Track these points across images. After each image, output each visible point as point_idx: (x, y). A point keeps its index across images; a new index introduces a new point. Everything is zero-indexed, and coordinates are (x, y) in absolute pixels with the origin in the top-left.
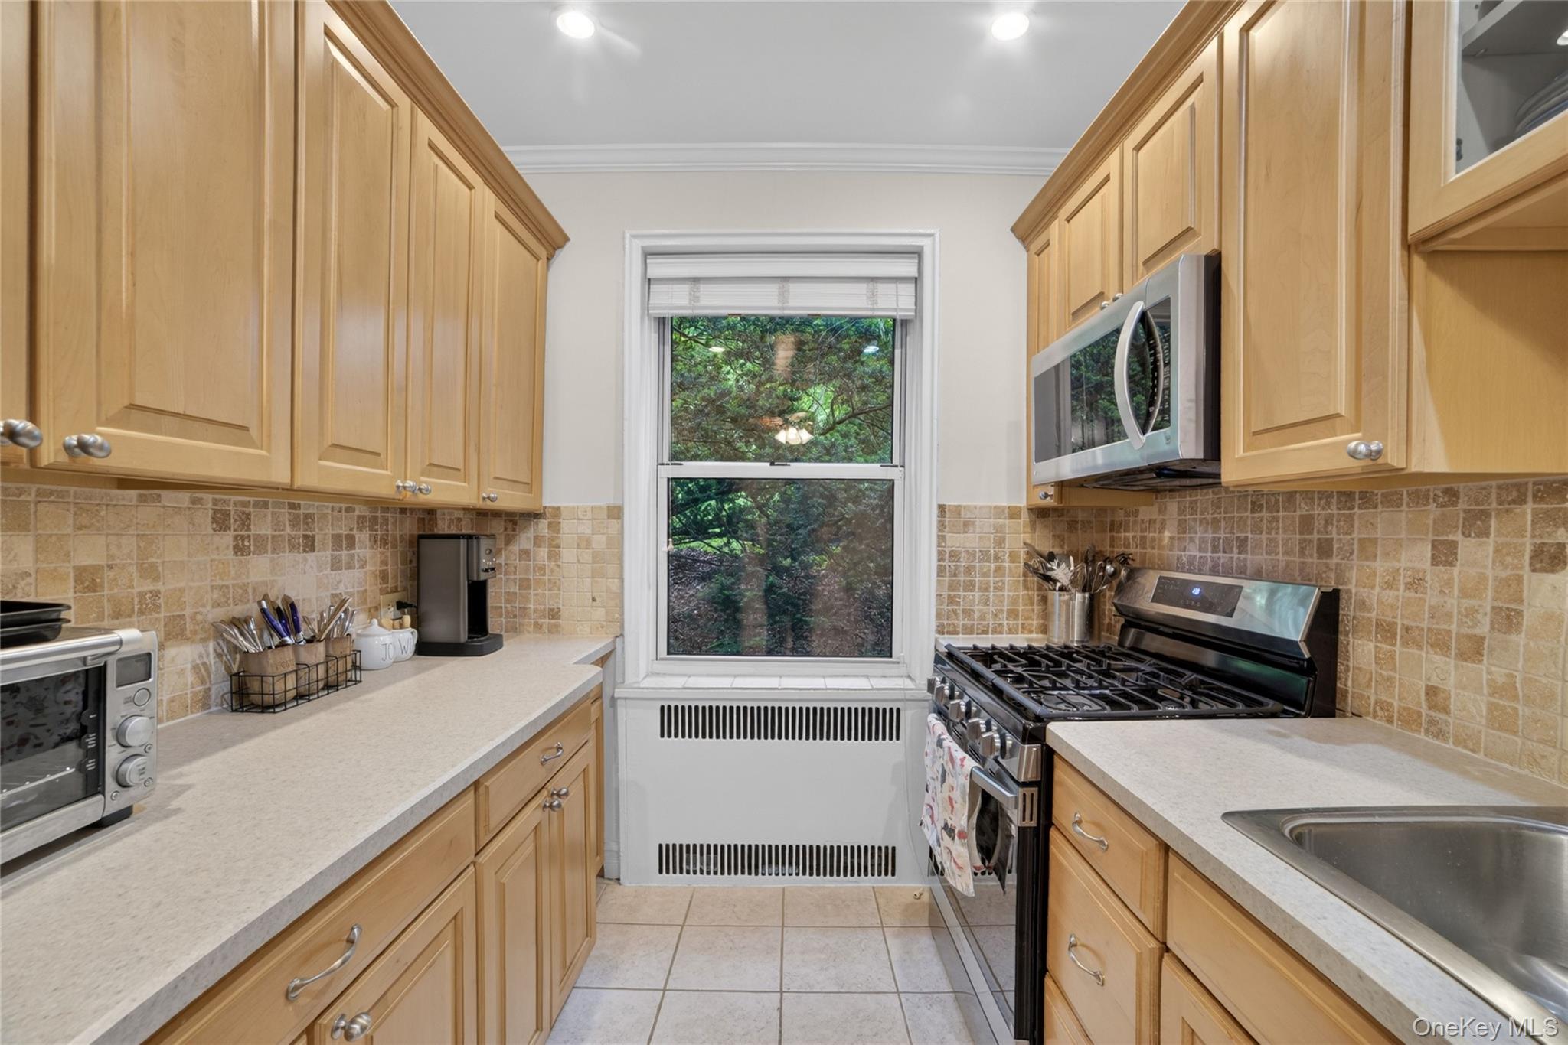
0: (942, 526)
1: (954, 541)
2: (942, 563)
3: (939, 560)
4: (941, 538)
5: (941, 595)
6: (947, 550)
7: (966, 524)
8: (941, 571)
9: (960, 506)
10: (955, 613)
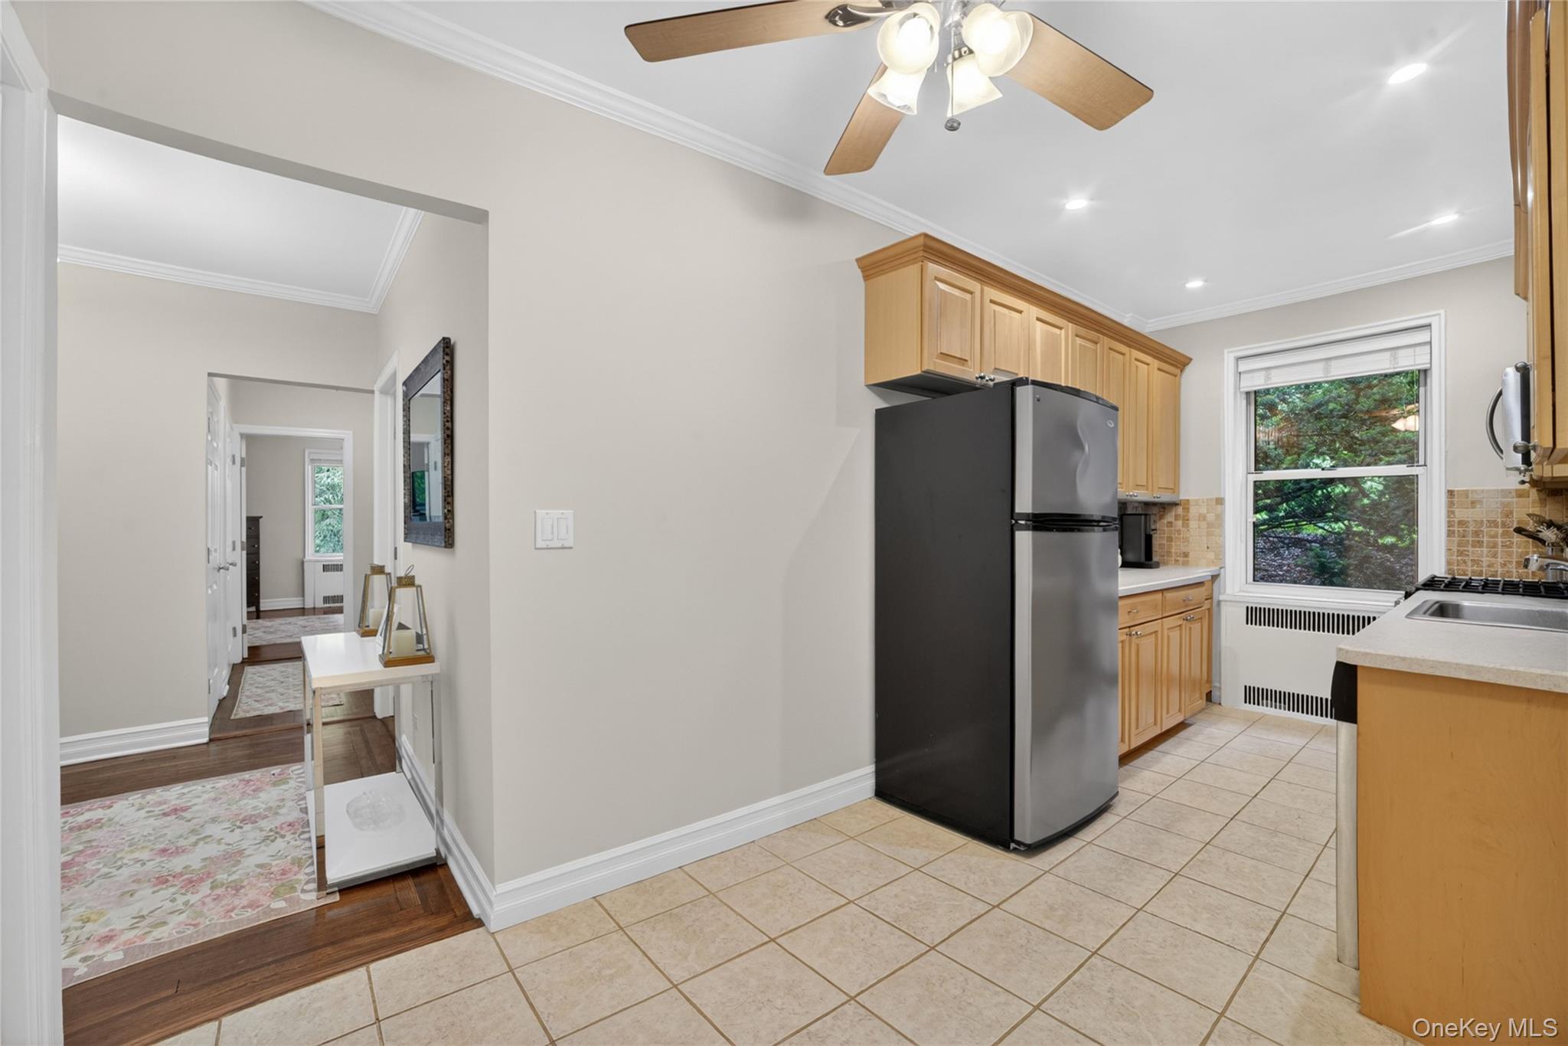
0: (1450, 504)
1: (1460, 514)
2: (1451, 528)
3: (1449, 527)
4: (1450, 513)
5: (1450, 550)
6: (1456, 520)
7: (1473, 503)
8: (1450, 534)
9: (1467, 491)
10: (1465, 562)
